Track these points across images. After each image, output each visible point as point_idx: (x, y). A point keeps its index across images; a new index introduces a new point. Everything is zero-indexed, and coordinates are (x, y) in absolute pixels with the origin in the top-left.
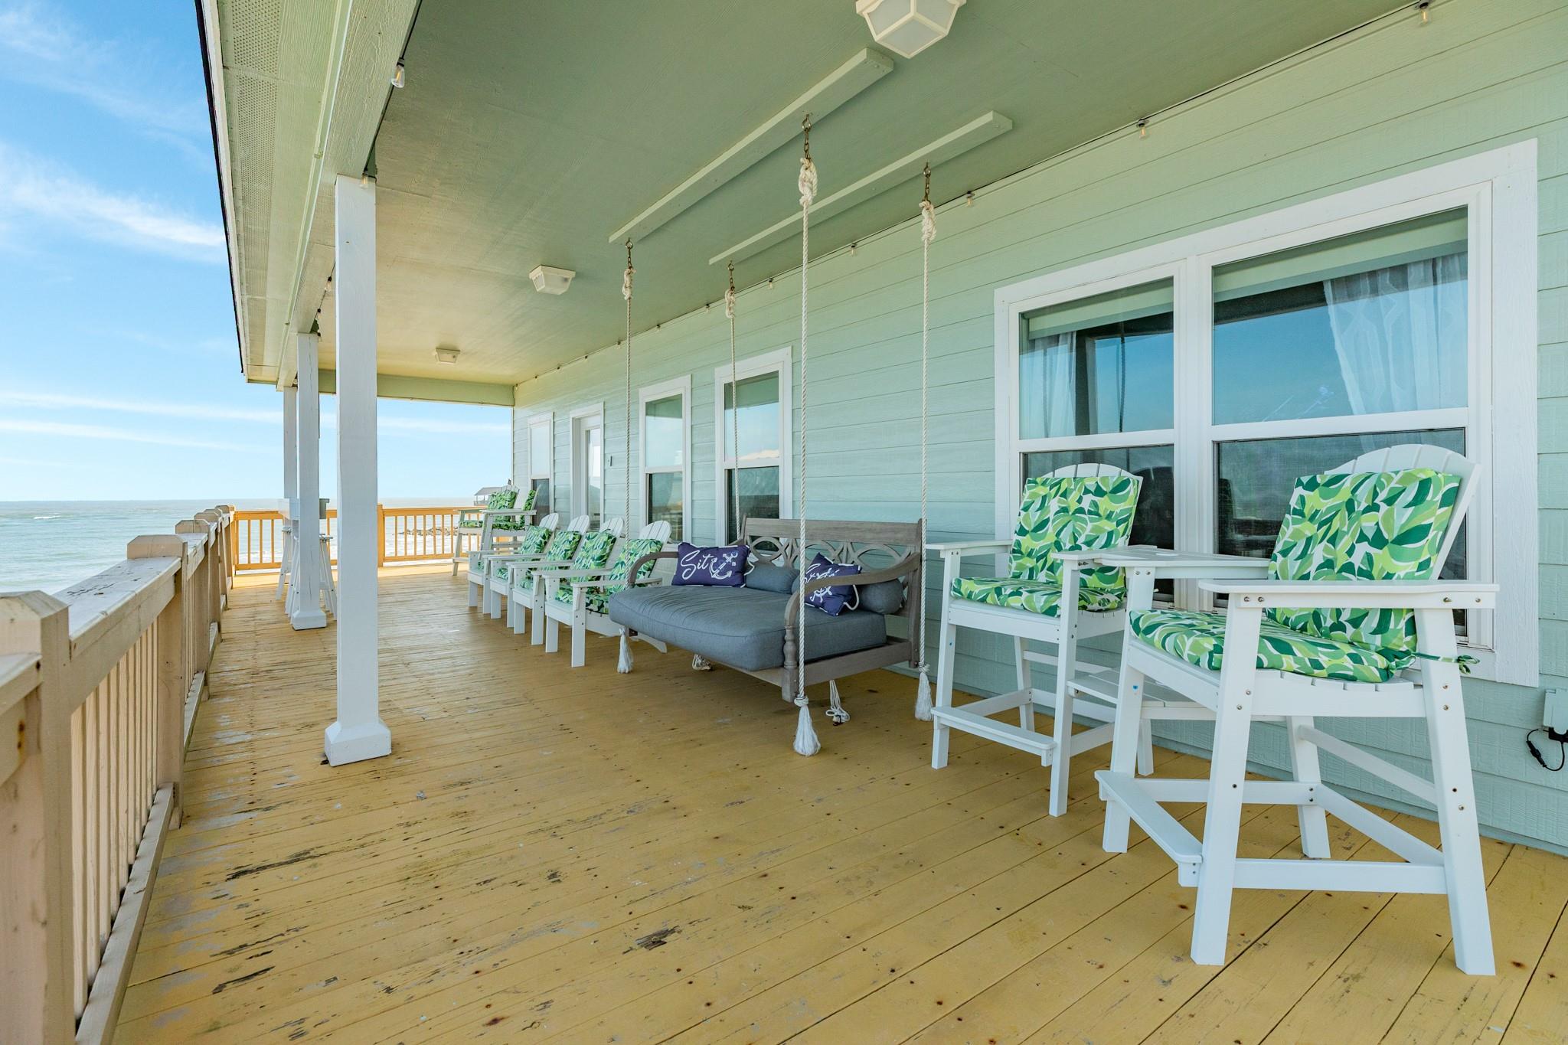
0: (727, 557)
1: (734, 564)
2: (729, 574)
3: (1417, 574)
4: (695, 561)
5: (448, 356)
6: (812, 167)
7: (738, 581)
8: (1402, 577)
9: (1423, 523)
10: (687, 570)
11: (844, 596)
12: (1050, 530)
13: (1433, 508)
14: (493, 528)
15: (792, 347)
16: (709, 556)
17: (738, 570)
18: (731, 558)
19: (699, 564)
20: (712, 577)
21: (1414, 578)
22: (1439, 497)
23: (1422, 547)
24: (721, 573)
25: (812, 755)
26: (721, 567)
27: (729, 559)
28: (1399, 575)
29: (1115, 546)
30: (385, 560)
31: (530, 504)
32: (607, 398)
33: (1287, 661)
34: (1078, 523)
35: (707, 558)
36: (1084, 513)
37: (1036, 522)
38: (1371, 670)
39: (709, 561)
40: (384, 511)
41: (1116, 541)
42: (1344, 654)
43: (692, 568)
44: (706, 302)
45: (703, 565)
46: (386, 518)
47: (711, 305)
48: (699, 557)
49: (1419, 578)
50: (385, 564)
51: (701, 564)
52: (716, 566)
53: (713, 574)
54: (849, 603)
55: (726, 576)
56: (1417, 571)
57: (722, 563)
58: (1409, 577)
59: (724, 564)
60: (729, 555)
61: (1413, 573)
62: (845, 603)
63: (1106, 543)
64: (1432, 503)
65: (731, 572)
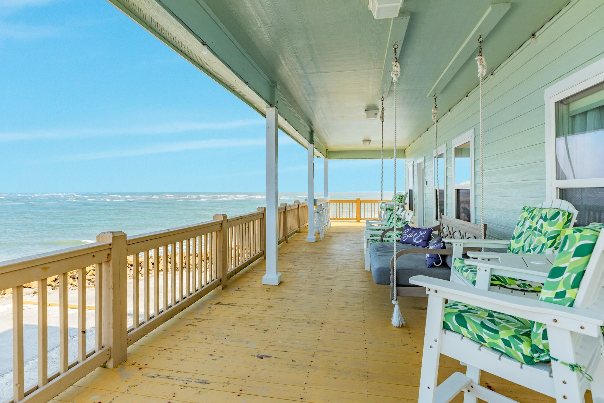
0: (421, 233)
1: (424, 236)
2: (421, 241)
3: (554, 300)
4: (408, 233)
5: (368, 143)
6: (398, 64)
7: (424, 245)
8: (543, 299)
9: (560, 266)
10: (404, 237)
11: (435, 259)
12: (523, 239)
13: (568, 256)
14: (387, 210)
15: (474, 129)
16: (414, 232)
17: (425, 239)
18: (423, 233)
19: (409, 235)
20: (414, 241)
21: (552, 302)
22: (573, 249)
23: (559, 282)
24: (417, 240)
25: (397, 327)
26: (418, 237)
27: (422, 234)
28: (542, 298)
29: (544, 253)
30: (361, 219)
31: (401, 201)
32: (425, 155)
33: (463, 330)
34: (533, 236)
35: (413, 232)
36: (537, 231)
37: (519, 232)
38: (517, 354)
39: (414, 233)
40: (360, 201)
41: (545, 250)
42: (500, 338)
43: (406, 236)
44: (448, 109)
45: (411, 236)
46: (361, 203)
47: (451, 110)
48: (410, 232)
49: (556, 303)
50: (361, 221)
51: (410, 235)
52: (416, 236)
53: (414, 240)
54: (435, 262)
55: (419, 242)
56: (555, 298)
57: (418, 235)
58: (548, 300)
59: (419, 236)
60: (422, 232)
61: (552, 298)
62: (434, 262)
63: (540, 250)
64: (568, 253)
65: (421, 240)
